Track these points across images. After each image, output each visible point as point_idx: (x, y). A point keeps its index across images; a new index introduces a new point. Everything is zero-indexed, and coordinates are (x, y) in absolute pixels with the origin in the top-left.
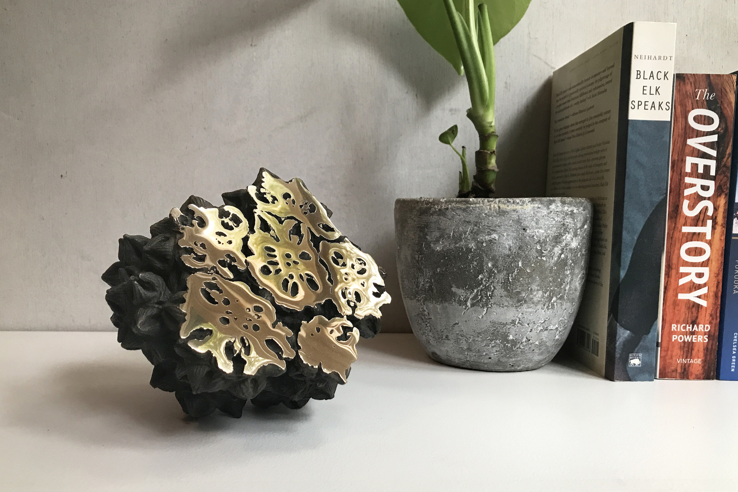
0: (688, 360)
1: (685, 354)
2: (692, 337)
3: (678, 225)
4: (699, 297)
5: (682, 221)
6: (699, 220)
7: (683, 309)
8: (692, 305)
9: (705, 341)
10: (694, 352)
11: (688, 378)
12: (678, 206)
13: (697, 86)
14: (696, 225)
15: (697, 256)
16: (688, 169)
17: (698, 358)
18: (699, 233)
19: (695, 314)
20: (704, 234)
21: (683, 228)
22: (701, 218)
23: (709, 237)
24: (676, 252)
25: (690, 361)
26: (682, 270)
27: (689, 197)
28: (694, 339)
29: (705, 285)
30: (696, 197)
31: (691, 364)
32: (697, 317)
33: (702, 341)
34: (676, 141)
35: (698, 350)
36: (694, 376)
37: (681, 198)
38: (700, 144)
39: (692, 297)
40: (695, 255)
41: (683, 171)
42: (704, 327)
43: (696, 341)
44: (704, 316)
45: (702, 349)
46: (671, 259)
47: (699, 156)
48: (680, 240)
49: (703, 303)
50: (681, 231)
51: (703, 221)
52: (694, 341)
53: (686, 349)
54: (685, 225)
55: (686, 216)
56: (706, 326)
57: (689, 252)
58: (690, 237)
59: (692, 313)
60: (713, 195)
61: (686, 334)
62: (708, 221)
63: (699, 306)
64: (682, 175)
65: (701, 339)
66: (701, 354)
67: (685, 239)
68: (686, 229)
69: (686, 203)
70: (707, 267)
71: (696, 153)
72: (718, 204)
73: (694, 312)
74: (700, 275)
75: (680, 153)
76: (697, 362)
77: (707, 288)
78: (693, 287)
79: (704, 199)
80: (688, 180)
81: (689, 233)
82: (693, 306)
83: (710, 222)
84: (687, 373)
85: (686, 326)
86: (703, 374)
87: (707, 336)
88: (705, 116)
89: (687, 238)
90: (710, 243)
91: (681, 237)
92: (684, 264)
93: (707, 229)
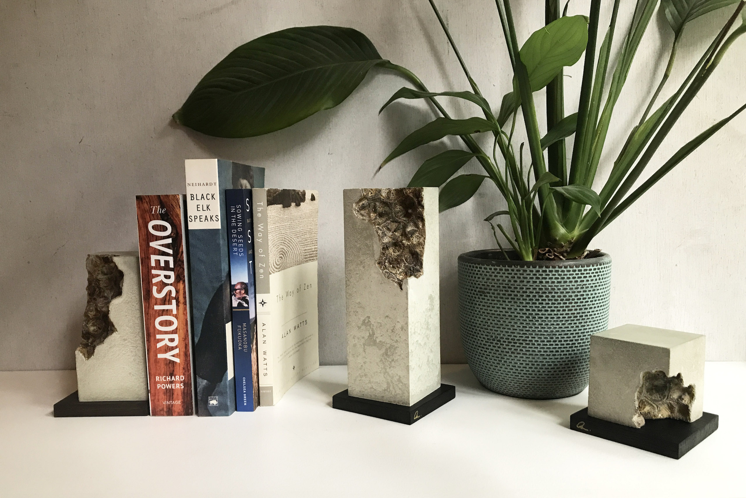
0: (171, 401)
1: (168, 397)
2: (172, 385)
3: (152, 305)
4: (173, 356)
5: (153, 301)
6: (166, 300)
7: (163, 366)
8: (168, 362)
9: (181, 388)
10: (175, 396)
11: (172, 415)
12: (149, 291)
13: (152, 204)
14: (164, 304)
15: (168, 326)
16: (153, 264)
17: (178, 400)
18: (167, 310)
19: (171, 369)
20: (172, 310)
21: (155, 306)
22: (168, 298)
23: (175, 312)
24: (152, 324)
25: (172, 402)
26: (158, 337)
27: (156, 284)
28: (173, 386)
29: (176, 347)
30: (161, 284)
31: (174, 405)
32: (173, 371)
33: (179, 388)
34: (142, 244)
35: (178, 394)
36: (176, 413)
37: (151, 286)
38: (159, 245)
39: (168, 356)
40: (166, 326)
41: (149, 266)
42: (180, 377)
43: (175, 388)
44: (179, 370)
45: (180, 393)
46: (149, 329)
47: (160, 254)
48: (154, 316)
49: (177, 360)
50: (153, 308)
51: (169, 301)
52: (173, 388)
53: (168, 394)
54: (156, 304)
55: (156, 298)
56: (181, 376)
57: (162, 324)
58: (161, 313)
59: (169, 368)
60: (174, 282)
61: (167, 383)
62: (173, 300)
63: (173, 363)
64: (149, 268)
65: (179, 387)
66: (180, 397)
67: (157, 314)
68: (157, 307)
69: (155, 289)
70: (176, 333)
71: (157, 252)
72: (178, 288)
73: (171, 367)
74: (172, 340)
75: (145, 253)
76: (178, 403)
77: (178, 349)
78: (167, 349)
79: (168, 285)
80: (154, 272)
81: (160, 310)
82: (170, 363)
83: (174, 302)
84: (171, 412)
85: (166, 378)
86: (184, 411)
87: (183, 384)
88: (160, 225)
89: (159, 314)
90: (176, 316)
91: (154, 313)
92: (159, 332)
93: (173, 307)
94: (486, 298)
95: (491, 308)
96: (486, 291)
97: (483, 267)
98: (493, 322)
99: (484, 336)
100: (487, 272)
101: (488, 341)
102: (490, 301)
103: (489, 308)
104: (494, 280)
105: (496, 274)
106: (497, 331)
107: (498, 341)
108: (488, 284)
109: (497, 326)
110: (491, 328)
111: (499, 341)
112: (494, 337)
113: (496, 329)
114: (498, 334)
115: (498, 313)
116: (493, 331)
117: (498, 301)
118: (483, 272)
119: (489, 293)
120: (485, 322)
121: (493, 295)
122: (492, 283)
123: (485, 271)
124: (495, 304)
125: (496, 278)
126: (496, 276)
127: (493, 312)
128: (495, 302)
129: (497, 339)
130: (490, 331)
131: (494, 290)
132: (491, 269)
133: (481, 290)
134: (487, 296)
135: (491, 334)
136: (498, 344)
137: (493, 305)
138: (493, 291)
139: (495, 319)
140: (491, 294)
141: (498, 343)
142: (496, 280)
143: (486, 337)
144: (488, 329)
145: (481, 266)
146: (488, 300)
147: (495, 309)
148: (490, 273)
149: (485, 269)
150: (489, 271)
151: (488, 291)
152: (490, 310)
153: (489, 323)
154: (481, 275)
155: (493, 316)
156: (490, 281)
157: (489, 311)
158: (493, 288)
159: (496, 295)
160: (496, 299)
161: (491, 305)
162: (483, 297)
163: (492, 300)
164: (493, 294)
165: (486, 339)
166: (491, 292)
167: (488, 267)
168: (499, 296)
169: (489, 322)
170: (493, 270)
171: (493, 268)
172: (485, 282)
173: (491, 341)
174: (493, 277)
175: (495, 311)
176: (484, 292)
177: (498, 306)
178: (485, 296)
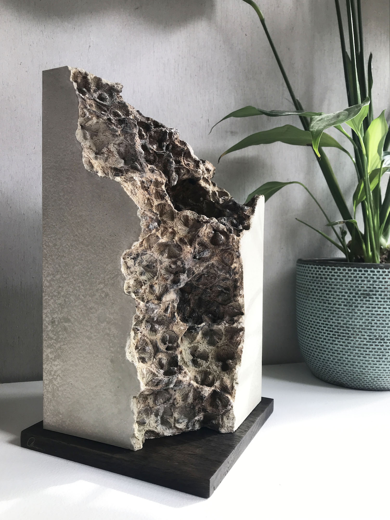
94: (371, 300)
95: (376, 309)
96: (371, 293)
97: (369, 270)
98: (378, 322)
99: (365, 337)
100: (374, 275)
101: (370, 341)
102: (376, 303)
103: (374, 310)
104: (381, 282)
105: (384, 276)
106: (382, 330)
107: (381, 340)
108: (375, 286)
109: (382, 325)
110: (375, 328)
111: (383, 339)
112: (377, 337)
113: (380, 328)
114: (382, 333)
115: (385, 313)
116: (378, 331)
117: (384, 302)
118: (369, 275)
119: (375, 295)
120: (369, 323)
121: (380, 297)
122: (379, 285)
123: (372, 274)
124: (381, 305)
125: (383, 280)
126: (383, 278)
127: (379, 313)
128: (382, 303)
129: (382, 338)
130: (374, 331)
131: (382, 292)
132: (379, 272)
133: (365, 293)
134: (373, 298)
135: (375, 334)
136: (381, 343)
137: (379, 306)
138: (379, 293)
139: (381, 319)
140: (377, 296)
141: (382, 341)
142: (383, 283)
143: (368, 338)
144: (371, 330)
145: (366, 269)
146: (374, 301)
147: (381, 309)
148: (378, 276)
149: (371, 271)
150: (377, 273)
151: (374, 293)
152: (376, 311)
153: (373, 324)
154: (367, 278)
155: (378, 316)
156: (377, 283)
157: (374, 312)
158: (380, 290)
159: (383, 296)
160: (382, 300)
161: (376, 306)
162: (368, 299)
163: (379, 301)
164: (381, 295)
165: (368, 339)
166: (377, 293)
167: (376, 270)
168: (386, 297)
169: (373, 322)
170: (381, 273)
171: (381, 271)
172: (371, 285)
173: (374, 340)
174: (381, 280)
175: (381, 312)
176: (368, 295)
177: (385, 306)
178: (370, 298)
